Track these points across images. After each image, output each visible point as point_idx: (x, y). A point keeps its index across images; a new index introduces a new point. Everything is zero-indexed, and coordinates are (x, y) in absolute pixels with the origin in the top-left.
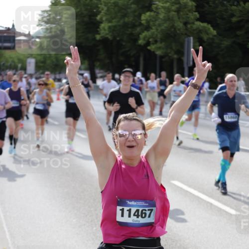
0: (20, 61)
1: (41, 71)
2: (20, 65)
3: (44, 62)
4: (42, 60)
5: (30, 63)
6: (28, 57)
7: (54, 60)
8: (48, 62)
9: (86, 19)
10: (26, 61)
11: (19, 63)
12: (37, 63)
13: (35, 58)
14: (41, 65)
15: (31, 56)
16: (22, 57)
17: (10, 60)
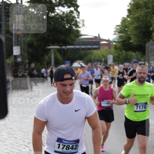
0: (104, 56)
1: (117, 63)
2: (103, 59)
3: (118, 57)
4: (117, 56)
5: (109, 58)
6: (108, 54)
7: (125, 55)
8: (121, 57)
9: (144, 30)
10: (107, 56)
11: (103, 58)
12: (114, 58)
13: (112, 54)
14: (117, 59)
15: (110, 53)
16: (104, 54)
17: (97, 56)
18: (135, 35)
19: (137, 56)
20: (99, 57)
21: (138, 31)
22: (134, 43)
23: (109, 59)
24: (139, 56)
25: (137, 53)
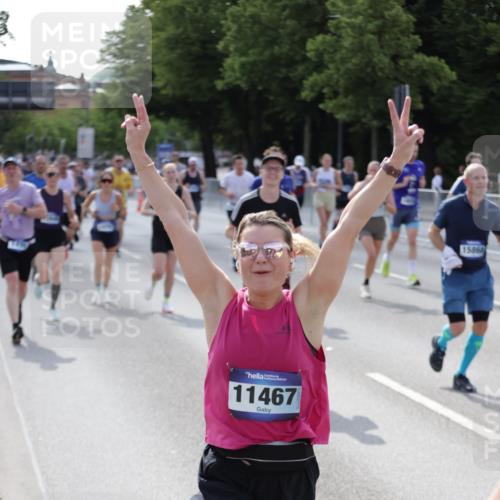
0: (63, 131)
1: (106, 153)
2: (63, 141)
3: (111, 135)
4: (108, 130)
5: (83, 137)
6: (80, 125)
9: (196, 49)
10: (76, 132)
11: (62, 136)
12: (97, 137)
13: (93, 126)
14: (107, 140)
15: (86, 123)
16: (67, 125)
17: (45, 131)
18: (169, 64)
19: (173, 134)
20: (50, 134)
21: (179, 51)
22: (164, 92)
23: (83, 142)
24: (178, 134)
25: (173, 122)
